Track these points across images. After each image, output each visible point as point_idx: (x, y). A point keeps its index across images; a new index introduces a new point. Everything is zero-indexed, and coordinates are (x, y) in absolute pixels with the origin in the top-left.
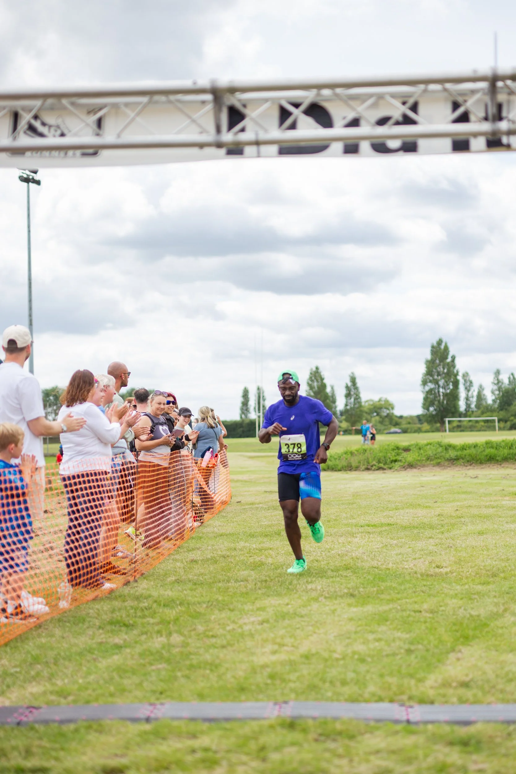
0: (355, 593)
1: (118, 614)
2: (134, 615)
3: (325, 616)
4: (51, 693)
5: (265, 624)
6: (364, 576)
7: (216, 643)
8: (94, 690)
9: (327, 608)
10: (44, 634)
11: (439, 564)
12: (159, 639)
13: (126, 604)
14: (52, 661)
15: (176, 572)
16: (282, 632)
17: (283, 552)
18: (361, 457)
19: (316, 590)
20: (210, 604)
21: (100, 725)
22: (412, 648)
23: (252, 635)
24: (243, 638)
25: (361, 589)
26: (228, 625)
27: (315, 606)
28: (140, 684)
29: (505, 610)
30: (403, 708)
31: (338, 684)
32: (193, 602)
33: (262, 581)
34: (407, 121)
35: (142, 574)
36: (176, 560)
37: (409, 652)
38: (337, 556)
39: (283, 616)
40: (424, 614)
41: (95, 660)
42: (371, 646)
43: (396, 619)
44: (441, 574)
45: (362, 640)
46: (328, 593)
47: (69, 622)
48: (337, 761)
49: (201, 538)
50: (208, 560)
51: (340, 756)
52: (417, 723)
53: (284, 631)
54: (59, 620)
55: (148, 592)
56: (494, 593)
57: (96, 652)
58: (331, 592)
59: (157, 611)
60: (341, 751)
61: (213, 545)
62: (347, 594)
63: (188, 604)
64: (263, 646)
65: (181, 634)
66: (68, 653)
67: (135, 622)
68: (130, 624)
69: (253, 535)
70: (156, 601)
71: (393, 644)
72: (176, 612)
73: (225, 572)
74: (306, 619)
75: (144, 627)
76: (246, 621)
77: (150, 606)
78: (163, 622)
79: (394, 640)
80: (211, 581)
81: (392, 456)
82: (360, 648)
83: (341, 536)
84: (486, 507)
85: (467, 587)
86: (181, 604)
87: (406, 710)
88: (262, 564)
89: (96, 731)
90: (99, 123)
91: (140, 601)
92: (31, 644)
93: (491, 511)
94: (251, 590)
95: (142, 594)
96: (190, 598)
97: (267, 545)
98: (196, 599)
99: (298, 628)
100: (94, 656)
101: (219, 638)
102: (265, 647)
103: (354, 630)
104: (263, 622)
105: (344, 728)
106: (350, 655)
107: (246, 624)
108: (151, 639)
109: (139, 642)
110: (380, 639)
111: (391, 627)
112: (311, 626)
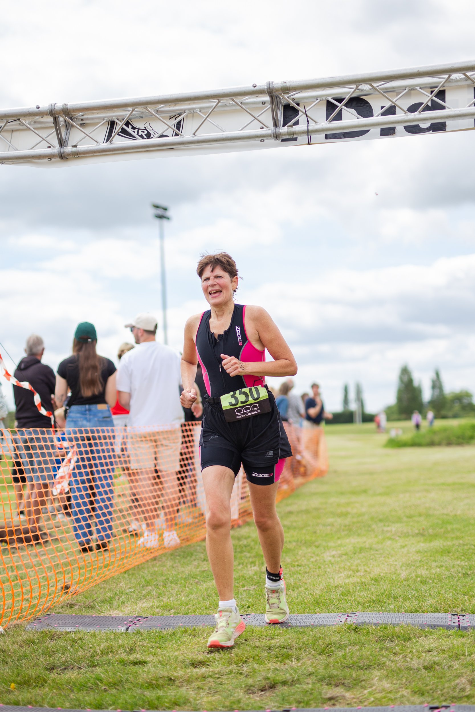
0: (424, 533)
4: (157, 607)
5: (344, 557)
7: (300, 570)
8: (193, 605)
9: (399, 544)
10: (157, 565)
12: (253, 568)
14: (162, 583)
16: (357, 562)
18: (443, 435)
19: (391, 531)
21: (195, 631)
22: (469, 573)
25: (430, 531)
26: (312, 557)
27: (389, 542)
30: (456, 617)
31: (401, 599)
37: (466, 575)
39: (361, 550)
41: (197, 583)
42: (433, 571)
43: (458, 551)
45: (425, 567)
47: (179, 556)
48: (392, 657)
51: (395, 654)
52: (466, 628)
53: (359, 561)
54: (172, 555)
57: (198, 578)
62: (418, 534)
64: (339, 571)
66: (174, 578)
69: (344, 493)
70: (254, 541)
71: (452, 570)
74: (379, 552)
75: (242, 559)
76: (328, 554)
79: (454, 567)
81: (469, 433)
82: (423, 572)
87: (459, 618)
88: (348, 513)
89: (190, 635)
90: (179, 125)
92: (146, 572)
99: (371, 559)
100: (197, 580)
101: (304, 566)
102: (341, 573)
103: (420, 560)
104: (343, 554)
105: (402, 631)
106: (414, 578)
107: (327, 556)
108: (246, 568)
109: (236, 570)
110: (442, 566)
111: (452, 557)
112: (385, 557)
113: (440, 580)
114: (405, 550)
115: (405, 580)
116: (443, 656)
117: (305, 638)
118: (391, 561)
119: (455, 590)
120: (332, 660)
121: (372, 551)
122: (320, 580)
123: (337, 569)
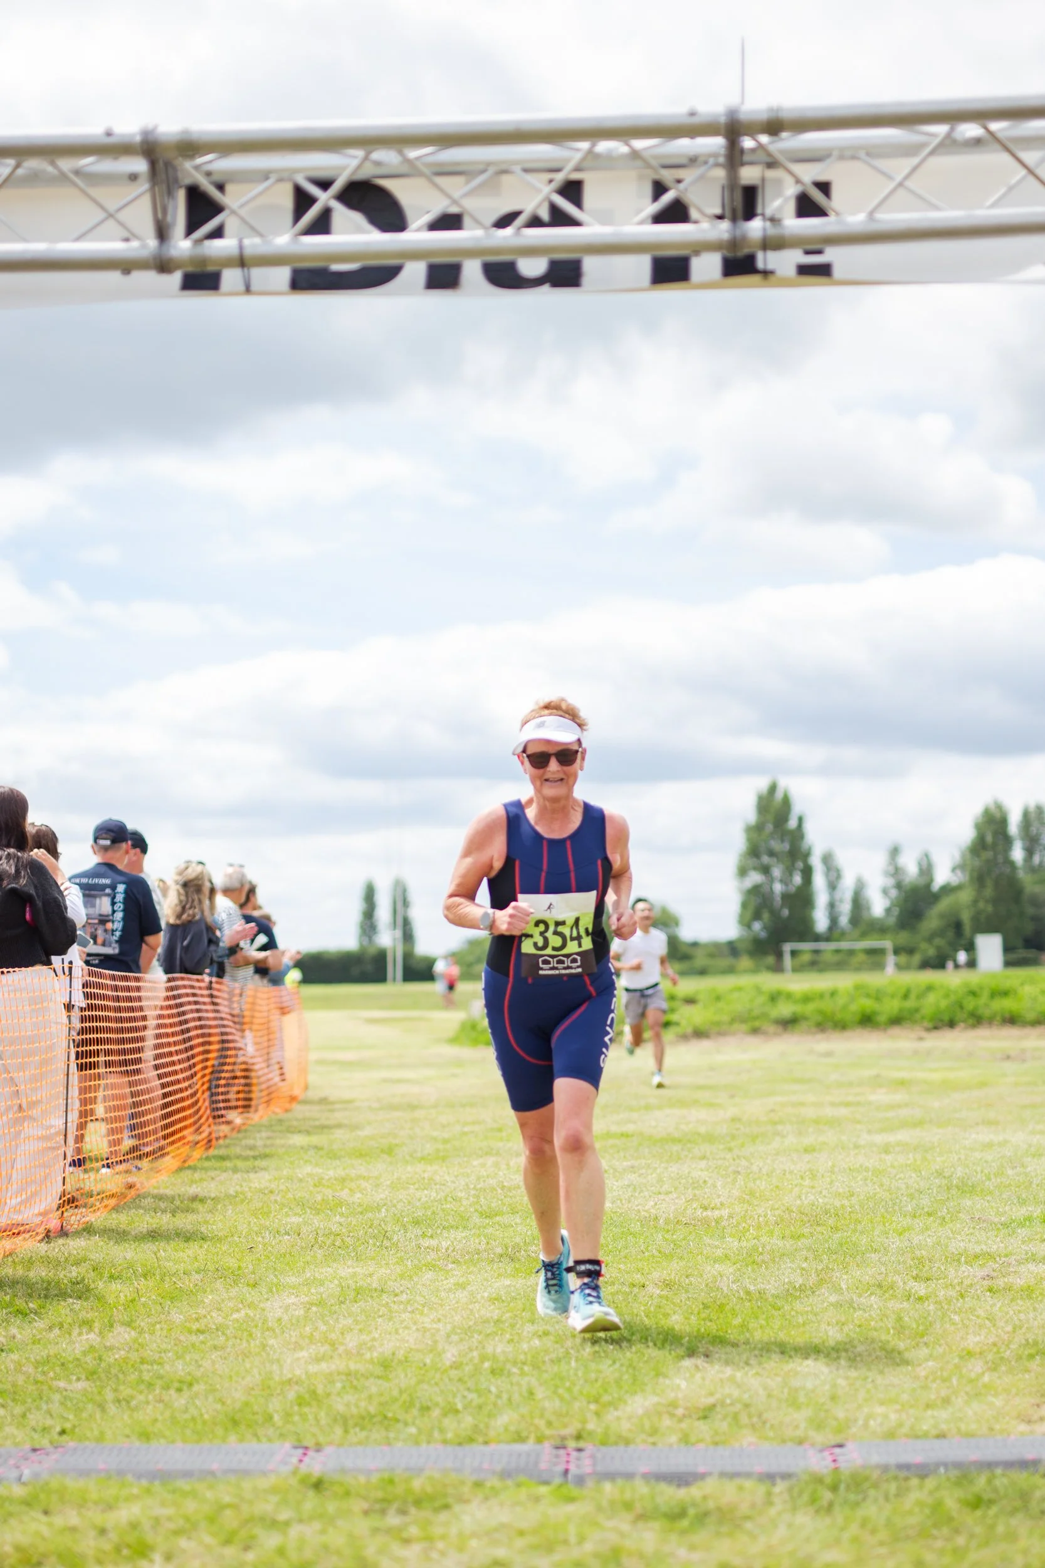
2: (44, 1292)
5: (314, 1309)
7: (202, 1342)
9: (453, 1279)
11: (706, 1203)
12: (85, 1337)
15: (153, 1218)
16: (345, 1322)
19: (437, 1249)
26: (238, 1311)
27: (428, 1276)
28: (24, 1416)
29: (821, 1282)
30: (561, 1455)
32: (175, 1270)
34: (559, 218)
36: (161, 1198)
39: (359, 1294)
40: (650, 1289)
42: (525, 1346)
44: (706, 1222)
45: (507, 1336)
46: (462, 1255)
48: (398, 1550)
50: (228, 1196)
51: (407, 1541)
52: (580, 1481)
53: (349, 1321)
55: (84, 1254)
56: (805, 1252)
58: (467, 1252)
59: (92, 1284)
60: (414, 1531)
62: (501, 1256)
63: (163, 1275)
64: (297, 1347)
65: (134, 1329)
67: (41, 1305)
68: (30, 1307)
70: (94, 1269)
72: (133, 1287)
75: (60, 1314)
76: (277, 1303)
78: (102, 1306)
82: (499, 1347)
84: (833, 1104)
85: (754, 1241)
86: (145, 1276)
87: (568, 1458)
88: (340, 1204)
93: (843, 1111)
95: (71, 1257)
96: (168, 1264)
97: (360, 1170)
98: (182, 1266)
99: (380, 1316)
101: (212, 1333)
102: (302, 1349)
103: (496, 1318)
104: (312, 1304)
105: (429, 1489)
106: (476, 1361)
107: (275, 1308)
108: (67, 1336)
109: (42, 1342)
110: (546, 1333)
112: (413, 1312)
113: (535, 1367)
114: (462, 1295)
115: (451, 1367)
116: (520, 1543)
117: (190, 1506)
118: (427, 1320)
119: (569, 1390)
120: (250, 1556)
121: (384, 1296)
122: (248, 1366)
123: (293, 1340)
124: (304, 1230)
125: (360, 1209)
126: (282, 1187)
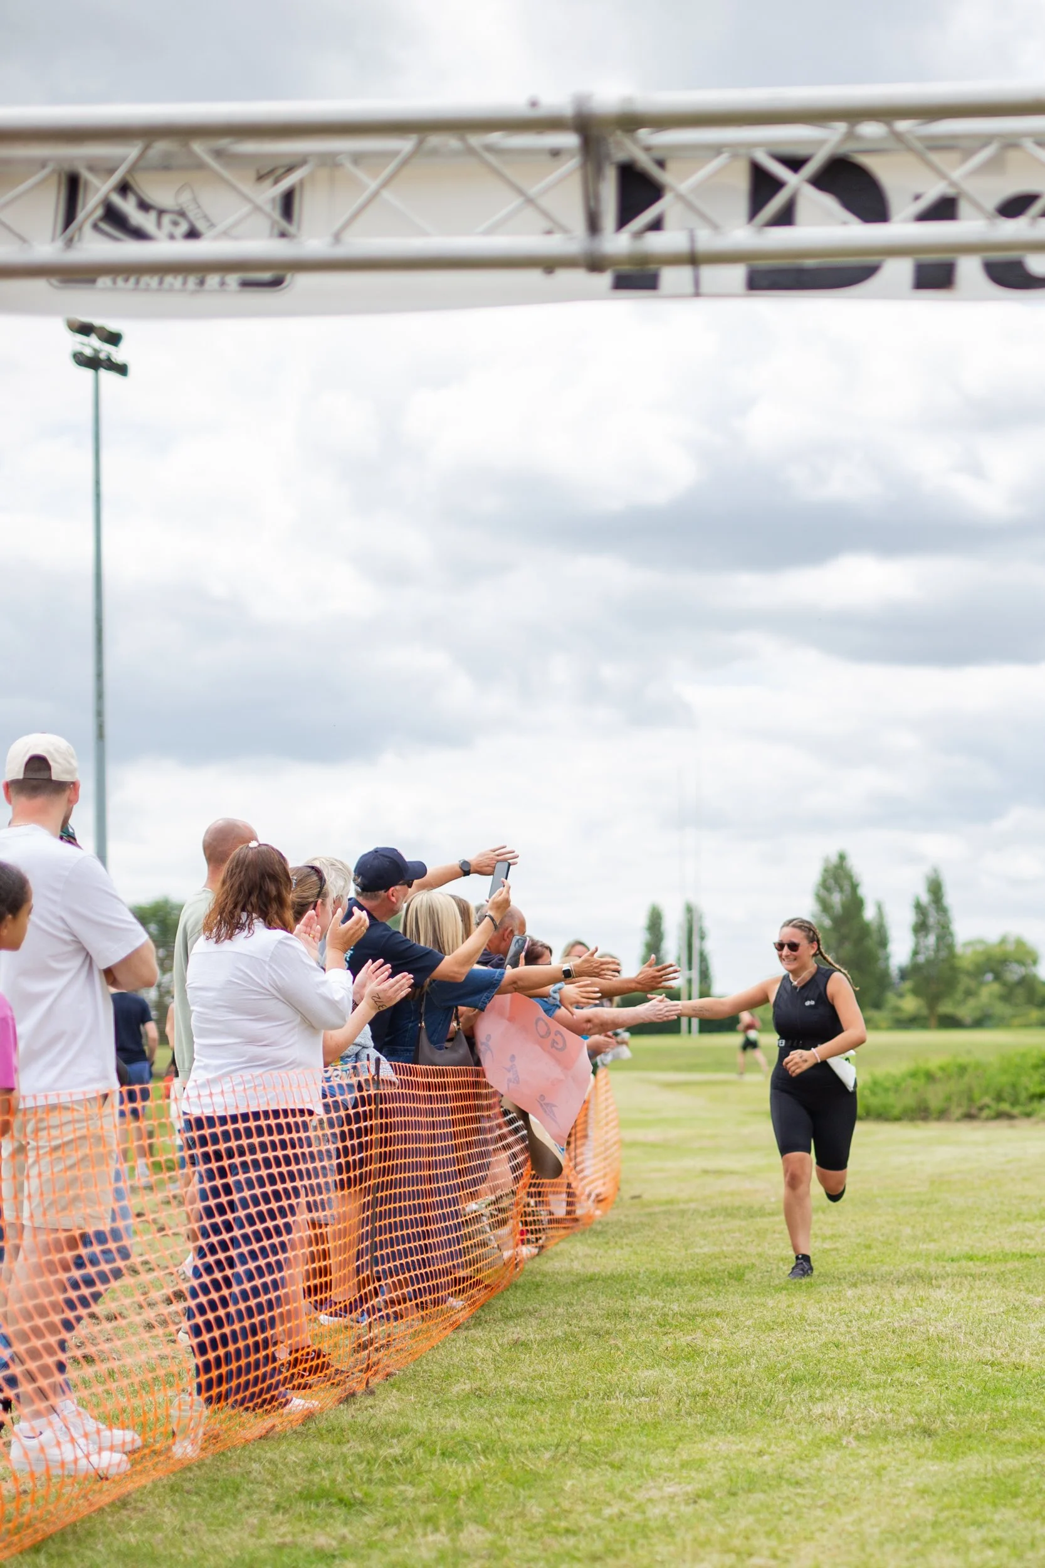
0: (933, 1427)
1: (325, 1474)
2: (365, 1476)
3: (856, 1482)
5: (703, 1502)
6: (959, 1384)
7: (577, 1549)
9: (863, 1462)
12: (430, 1538)
13: (345, 1449)
15: (473, 1370)
16: (746, 1522)
17: (749, 1323)
18: (952, 1086)
19: (832, 1418)
20: (561, 1450)
23: (668, 1530)
24: (646, 1537)
26: (609, 1504)
27: (831, 1458)
32: (517, 1446)
33: (694, 1396)
35: (389, 1375)
36: (476, 1341)
38: (890, 1335)
39: (753, 1483)
43: (1040, 1491)
45: (951, 1544)
46: (866, 1427)
49: (538, 1286)
50: (556, 1341)
53: (751, 1519)
55: (402, 1421)
58: (873, 1423)
59: (425, 1467)
61: (570, 1304)
62: (914, 1428)
63: (505, 1451)
64: (695, 1558)
65: (487, 1526)
67: (366, 1495)
68: (354, 1497)
69: (673, 1281)
71: (1030, 1555)
72: (474, 1470)
73: (599, 1371)
74: (807, 1490)
75: (393, 1507)
76: (655, 1494)
77: (407, 1454)
78: (439, 1495)
80: (565, 1393)
81: (1032, 1082)
83: (899, 1283)
86: (484, 1452)
88: (694, 1353)
90: (287, 204)
91: (382, 1442)
94: (668, 1416)
95: (388, 1424)
96: (510, 1436)
97: (710, 1304)
98: (525, 1439)
99: (788, 1513)
101: (585, 1535)
103: (930, 1517)
104: (699, 1496)
108: (409, 1537)
109: (379, 1545)
111: (1025, 1511)
112: (822, 1507)
118: (847, 1520)
124: (664, 1389)
125: (723, 1360)
126: (618, 1327)
